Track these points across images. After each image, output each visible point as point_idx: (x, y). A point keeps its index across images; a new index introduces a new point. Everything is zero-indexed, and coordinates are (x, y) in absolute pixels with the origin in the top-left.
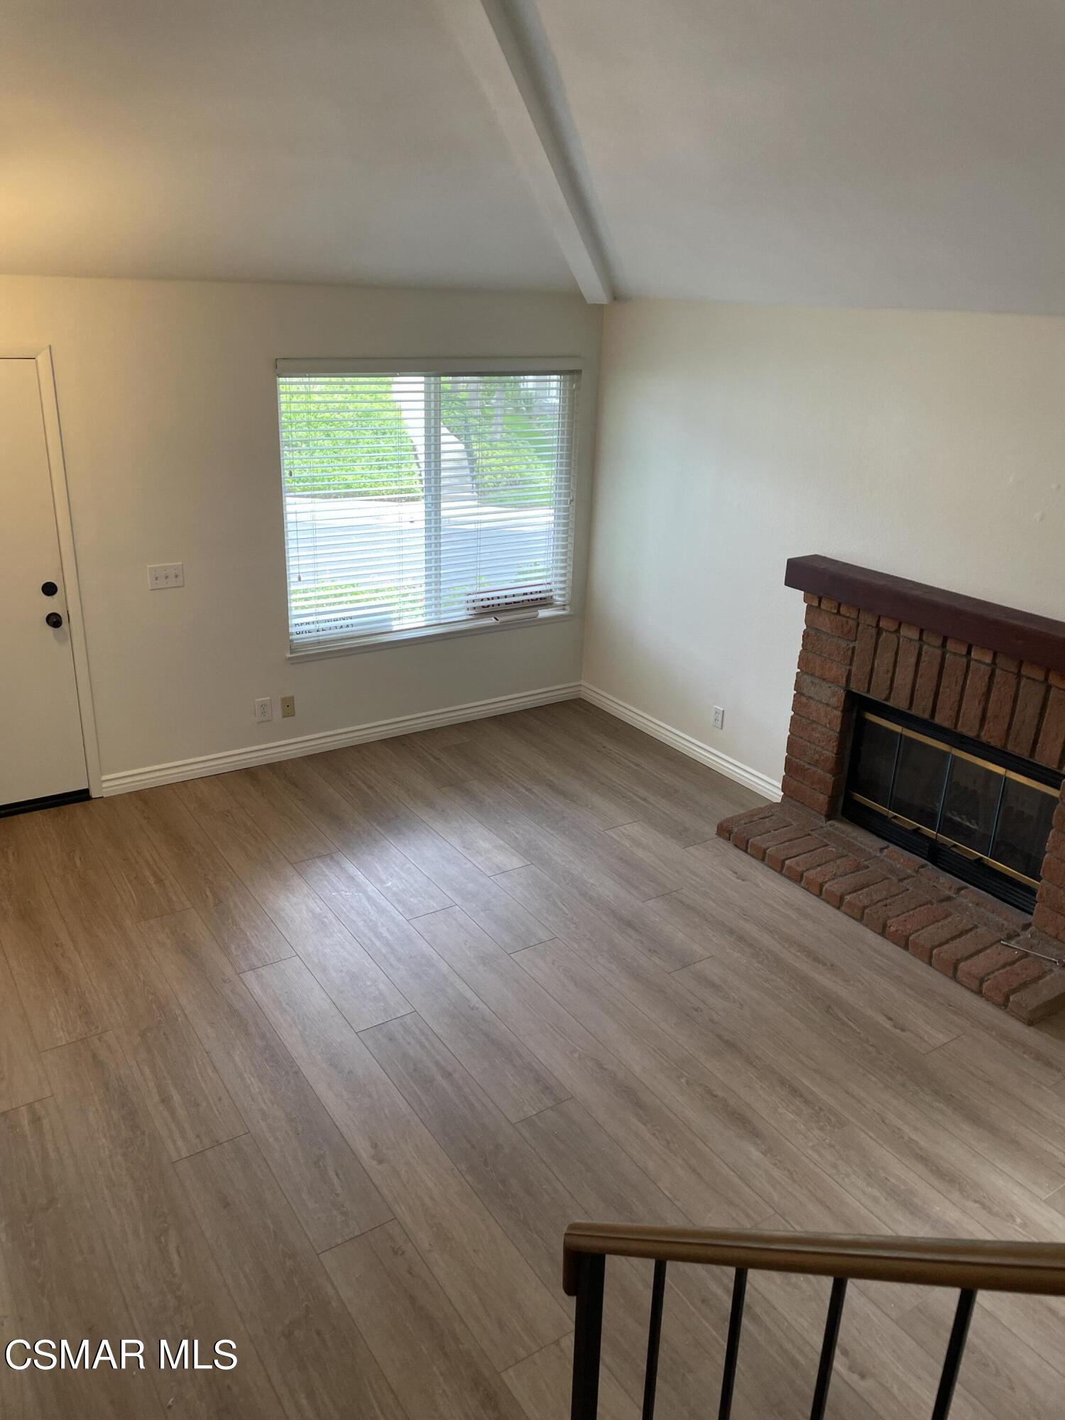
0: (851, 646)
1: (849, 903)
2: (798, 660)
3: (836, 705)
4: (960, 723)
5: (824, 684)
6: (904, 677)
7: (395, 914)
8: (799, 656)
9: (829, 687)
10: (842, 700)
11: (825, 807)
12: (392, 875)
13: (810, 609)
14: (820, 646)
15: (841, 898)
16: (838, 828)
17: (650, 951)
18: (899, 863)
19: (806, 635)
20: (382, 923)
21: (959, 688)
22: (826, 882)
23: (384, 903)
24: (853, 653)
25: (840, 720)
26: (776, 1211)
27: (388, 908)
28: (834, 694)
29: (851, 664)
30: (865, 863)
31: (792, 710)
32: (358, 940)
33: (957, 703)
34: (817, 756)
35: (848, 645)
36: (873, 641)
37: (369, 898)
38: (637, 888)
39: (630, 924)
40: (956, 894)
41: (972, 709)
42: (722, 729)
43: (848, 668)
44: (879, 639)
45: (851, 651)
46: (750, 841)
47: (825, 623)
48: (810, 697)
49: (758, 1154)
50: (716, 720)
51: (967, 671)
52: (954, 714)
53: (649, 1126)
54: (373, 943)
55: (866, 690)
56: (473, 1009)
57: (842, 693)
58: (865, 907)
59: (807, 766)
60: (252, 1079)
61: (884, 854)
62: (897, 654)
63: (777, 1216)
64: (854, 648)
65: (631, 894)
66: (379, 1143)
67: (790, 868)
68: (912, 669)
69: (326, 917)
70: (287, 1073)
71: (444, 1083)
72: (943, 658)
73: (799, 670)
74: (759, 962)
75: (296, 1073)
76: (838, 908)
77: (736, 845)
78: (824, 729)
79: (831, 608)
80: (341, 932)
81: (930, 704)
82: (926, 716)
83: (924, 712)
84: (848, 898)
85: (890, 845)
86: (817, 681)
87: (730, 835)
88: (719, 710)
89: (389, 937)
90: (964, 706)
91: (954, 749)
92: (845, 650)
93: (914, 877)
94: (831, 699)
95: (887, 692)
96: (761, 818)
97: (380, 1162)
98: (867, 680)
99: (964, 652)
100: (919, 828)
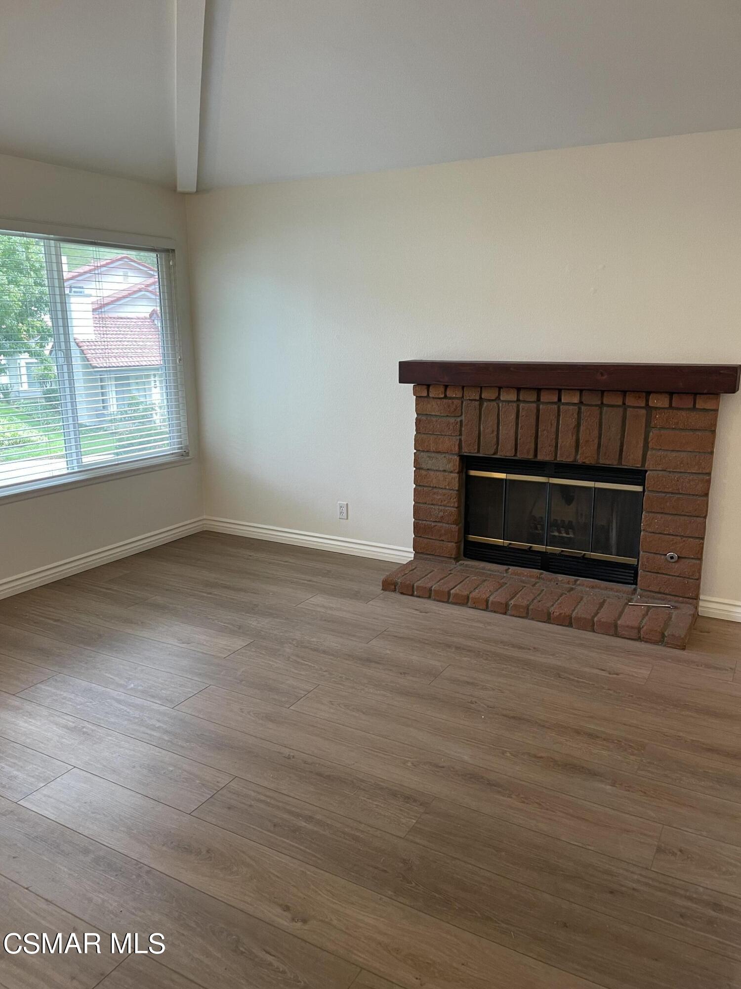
0: (459, 419)
1: (515, 605)
2: (414, 442)
3: (452, 469)
4: (559, 453)
5: (438, 456)
6: (507, 432)
7: (156, 707)
8: (415, 439)
9: (445, 457)
10: (457, 463)
11: (454, 552)
12: (129, 679)
13: (419, 399)
14: (432, 426)
15: (507, 605)
16: (467, 565)
17: (401, 674)
18: (523, 577)
19: (418, 422)
20: (148, 717)
21: (554, 429)
22: (489, 597)
23: (139, 701)
24: (461, 426)
25: (457, 479)
26: (663, 824)
27: (145, 704)
28: (449, 461)
29: (461, 435)
30: (502, 581)
31: (414, 484)
32: (133, 736)
33: (554, 440)
34: (441, 514)
35: (455, 420)
36: (478, 411)
37: (119, 701)
38: (354, 636)
39: (369, 660)
40: (574, 585)
41: (566, 441)
42: (347, 519)
43: (458, 438)
44: (482, 408)
45: (459, 424)
46: (415, 585)
47: (434, 407)
48: (428, 469)
49: (608, 787)
50: (341, 513)
51: (559, 415)
52: (553, 449)
53: (513, 796)
54: (151, 735)
55: (476, 451)
56: (289, 758)
57: (457, 458)
58: (528, 606)
59: (433, 524)
60: (101, 896)
61: (510, 573)
62: (498, 415)
63: (665, 827)
64: (461, 421)
65: (351, 640)
66: (289, 904)
67: (456, 595)
68: (514, 423)
69: (84, 727)
70: (139, 876)
71: (310, 826)
72: (538, 410)
73: (415, 451)
74: (485, 660)
75: (148, 872)
76: (505, 614)
77: (402, 593)
78: (444, 491)
79: (438, 394)
80: (108, 735)
81: (533, 446)
82: (531, 456)
83: (528, 453)
84: (512, 602)
85: (510, 567)
86: (433, 455)
87: (395, 586)
88: (343, 504)
89: (165, 726)
90: (560, 441)
91: (550, 479)
92: (454, 425)
93: (538, 582)
94: (447, 466)
95: (495, 446)
96: (411, 571)
97: (305, 921)
98: (477, 442)
99: (556, 400)
100: (531, 547)
